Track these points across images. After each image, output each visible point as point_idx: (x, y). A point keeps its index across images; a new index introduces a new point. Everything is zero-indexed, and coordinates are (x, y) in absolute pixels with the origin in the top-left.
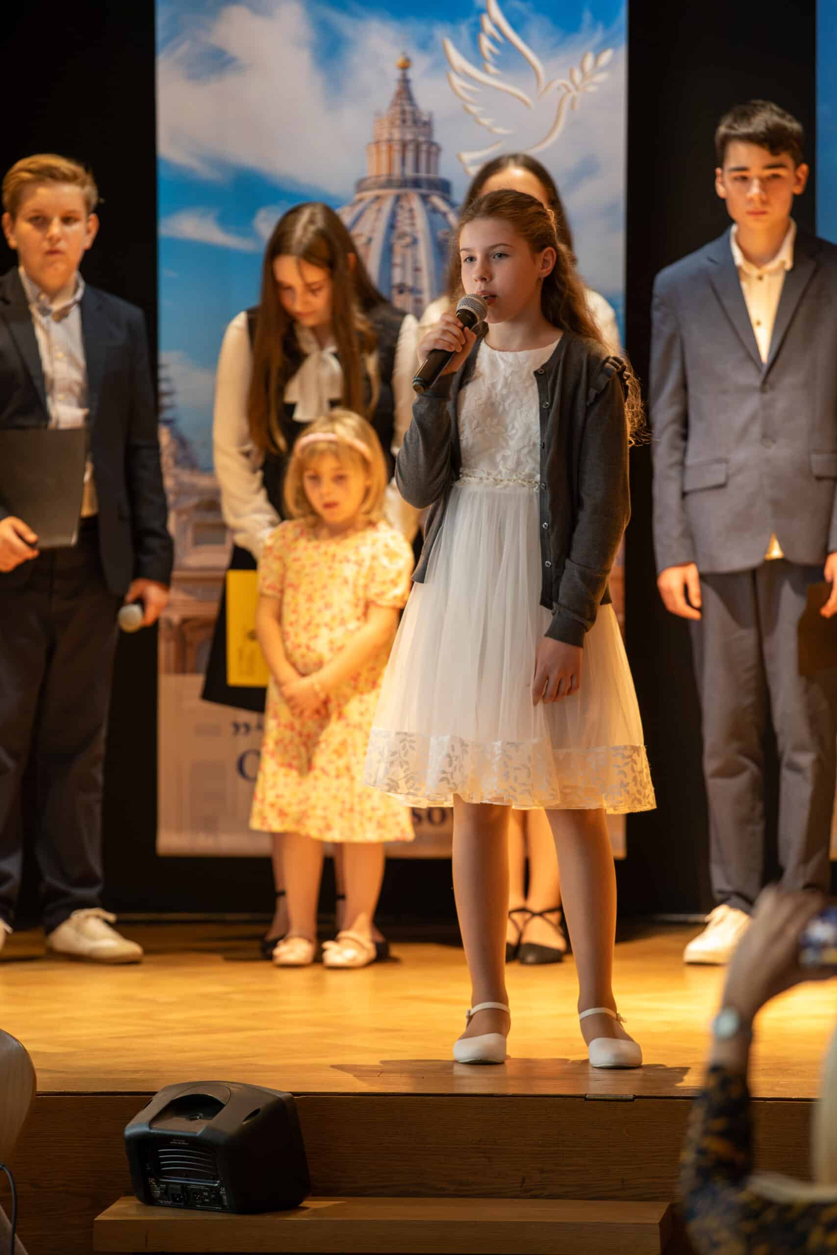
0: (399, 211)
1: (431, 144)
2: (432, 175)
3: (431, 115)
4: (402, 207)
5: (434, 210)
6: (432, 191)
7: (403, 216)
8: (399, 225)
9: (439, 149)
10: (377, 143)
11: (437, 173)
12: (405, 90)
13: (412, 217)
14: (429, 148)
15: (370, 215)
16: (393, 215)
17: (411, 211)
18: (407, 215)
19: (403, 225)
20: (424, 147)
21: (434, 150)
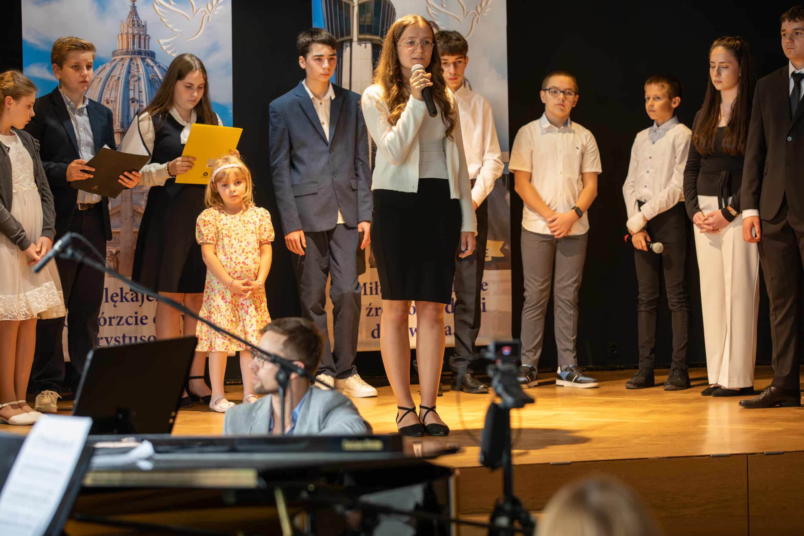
0: (132, 66)
1: (146, 35)
2: (147, 49)
3: (146, 22)
4: (133, 63)
5: (148, 65)
6: (147, 57)
7: (134, 67)
8: (132, 71)
9: (149, 38)
10: (122, 34)
11: (148, 49)
12: (134, 11)
13: (138, 68)
14: (145, 37)
15: (119, 67)
16: (129, 67)
17: (137, 65)
18: (136, 67)
19: (134, 71)
20: (143, 37)
21: (147, 38)
